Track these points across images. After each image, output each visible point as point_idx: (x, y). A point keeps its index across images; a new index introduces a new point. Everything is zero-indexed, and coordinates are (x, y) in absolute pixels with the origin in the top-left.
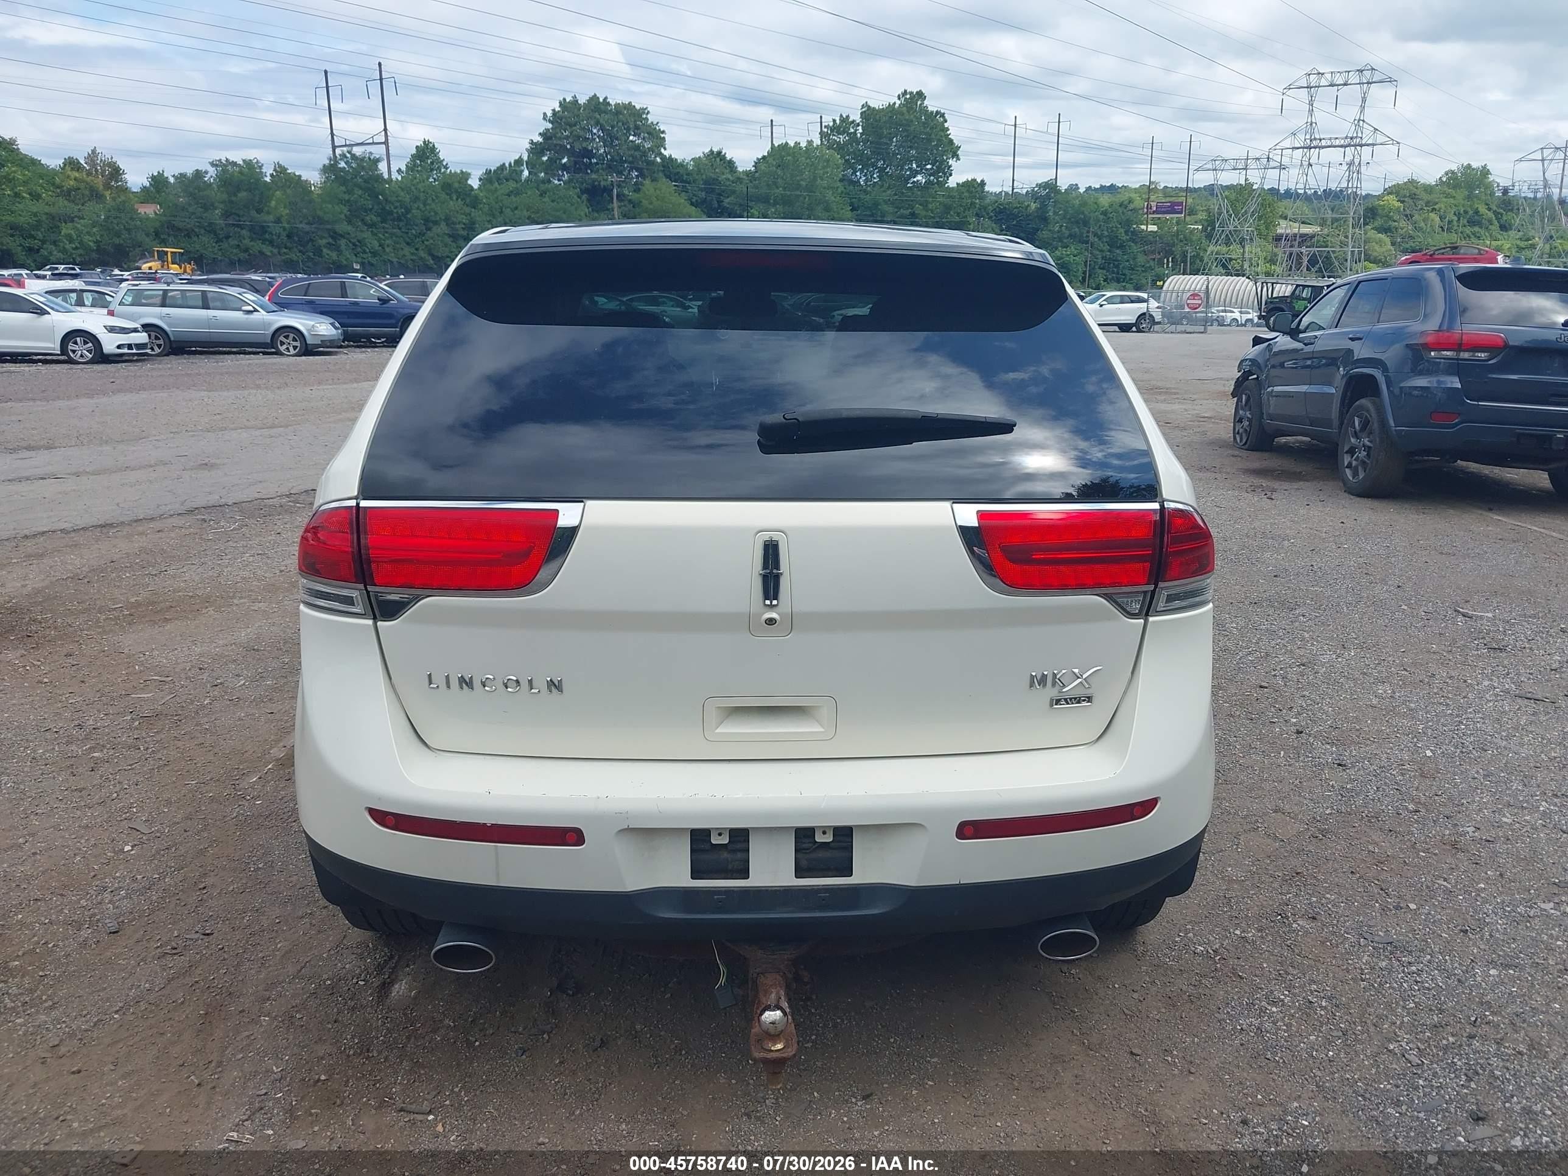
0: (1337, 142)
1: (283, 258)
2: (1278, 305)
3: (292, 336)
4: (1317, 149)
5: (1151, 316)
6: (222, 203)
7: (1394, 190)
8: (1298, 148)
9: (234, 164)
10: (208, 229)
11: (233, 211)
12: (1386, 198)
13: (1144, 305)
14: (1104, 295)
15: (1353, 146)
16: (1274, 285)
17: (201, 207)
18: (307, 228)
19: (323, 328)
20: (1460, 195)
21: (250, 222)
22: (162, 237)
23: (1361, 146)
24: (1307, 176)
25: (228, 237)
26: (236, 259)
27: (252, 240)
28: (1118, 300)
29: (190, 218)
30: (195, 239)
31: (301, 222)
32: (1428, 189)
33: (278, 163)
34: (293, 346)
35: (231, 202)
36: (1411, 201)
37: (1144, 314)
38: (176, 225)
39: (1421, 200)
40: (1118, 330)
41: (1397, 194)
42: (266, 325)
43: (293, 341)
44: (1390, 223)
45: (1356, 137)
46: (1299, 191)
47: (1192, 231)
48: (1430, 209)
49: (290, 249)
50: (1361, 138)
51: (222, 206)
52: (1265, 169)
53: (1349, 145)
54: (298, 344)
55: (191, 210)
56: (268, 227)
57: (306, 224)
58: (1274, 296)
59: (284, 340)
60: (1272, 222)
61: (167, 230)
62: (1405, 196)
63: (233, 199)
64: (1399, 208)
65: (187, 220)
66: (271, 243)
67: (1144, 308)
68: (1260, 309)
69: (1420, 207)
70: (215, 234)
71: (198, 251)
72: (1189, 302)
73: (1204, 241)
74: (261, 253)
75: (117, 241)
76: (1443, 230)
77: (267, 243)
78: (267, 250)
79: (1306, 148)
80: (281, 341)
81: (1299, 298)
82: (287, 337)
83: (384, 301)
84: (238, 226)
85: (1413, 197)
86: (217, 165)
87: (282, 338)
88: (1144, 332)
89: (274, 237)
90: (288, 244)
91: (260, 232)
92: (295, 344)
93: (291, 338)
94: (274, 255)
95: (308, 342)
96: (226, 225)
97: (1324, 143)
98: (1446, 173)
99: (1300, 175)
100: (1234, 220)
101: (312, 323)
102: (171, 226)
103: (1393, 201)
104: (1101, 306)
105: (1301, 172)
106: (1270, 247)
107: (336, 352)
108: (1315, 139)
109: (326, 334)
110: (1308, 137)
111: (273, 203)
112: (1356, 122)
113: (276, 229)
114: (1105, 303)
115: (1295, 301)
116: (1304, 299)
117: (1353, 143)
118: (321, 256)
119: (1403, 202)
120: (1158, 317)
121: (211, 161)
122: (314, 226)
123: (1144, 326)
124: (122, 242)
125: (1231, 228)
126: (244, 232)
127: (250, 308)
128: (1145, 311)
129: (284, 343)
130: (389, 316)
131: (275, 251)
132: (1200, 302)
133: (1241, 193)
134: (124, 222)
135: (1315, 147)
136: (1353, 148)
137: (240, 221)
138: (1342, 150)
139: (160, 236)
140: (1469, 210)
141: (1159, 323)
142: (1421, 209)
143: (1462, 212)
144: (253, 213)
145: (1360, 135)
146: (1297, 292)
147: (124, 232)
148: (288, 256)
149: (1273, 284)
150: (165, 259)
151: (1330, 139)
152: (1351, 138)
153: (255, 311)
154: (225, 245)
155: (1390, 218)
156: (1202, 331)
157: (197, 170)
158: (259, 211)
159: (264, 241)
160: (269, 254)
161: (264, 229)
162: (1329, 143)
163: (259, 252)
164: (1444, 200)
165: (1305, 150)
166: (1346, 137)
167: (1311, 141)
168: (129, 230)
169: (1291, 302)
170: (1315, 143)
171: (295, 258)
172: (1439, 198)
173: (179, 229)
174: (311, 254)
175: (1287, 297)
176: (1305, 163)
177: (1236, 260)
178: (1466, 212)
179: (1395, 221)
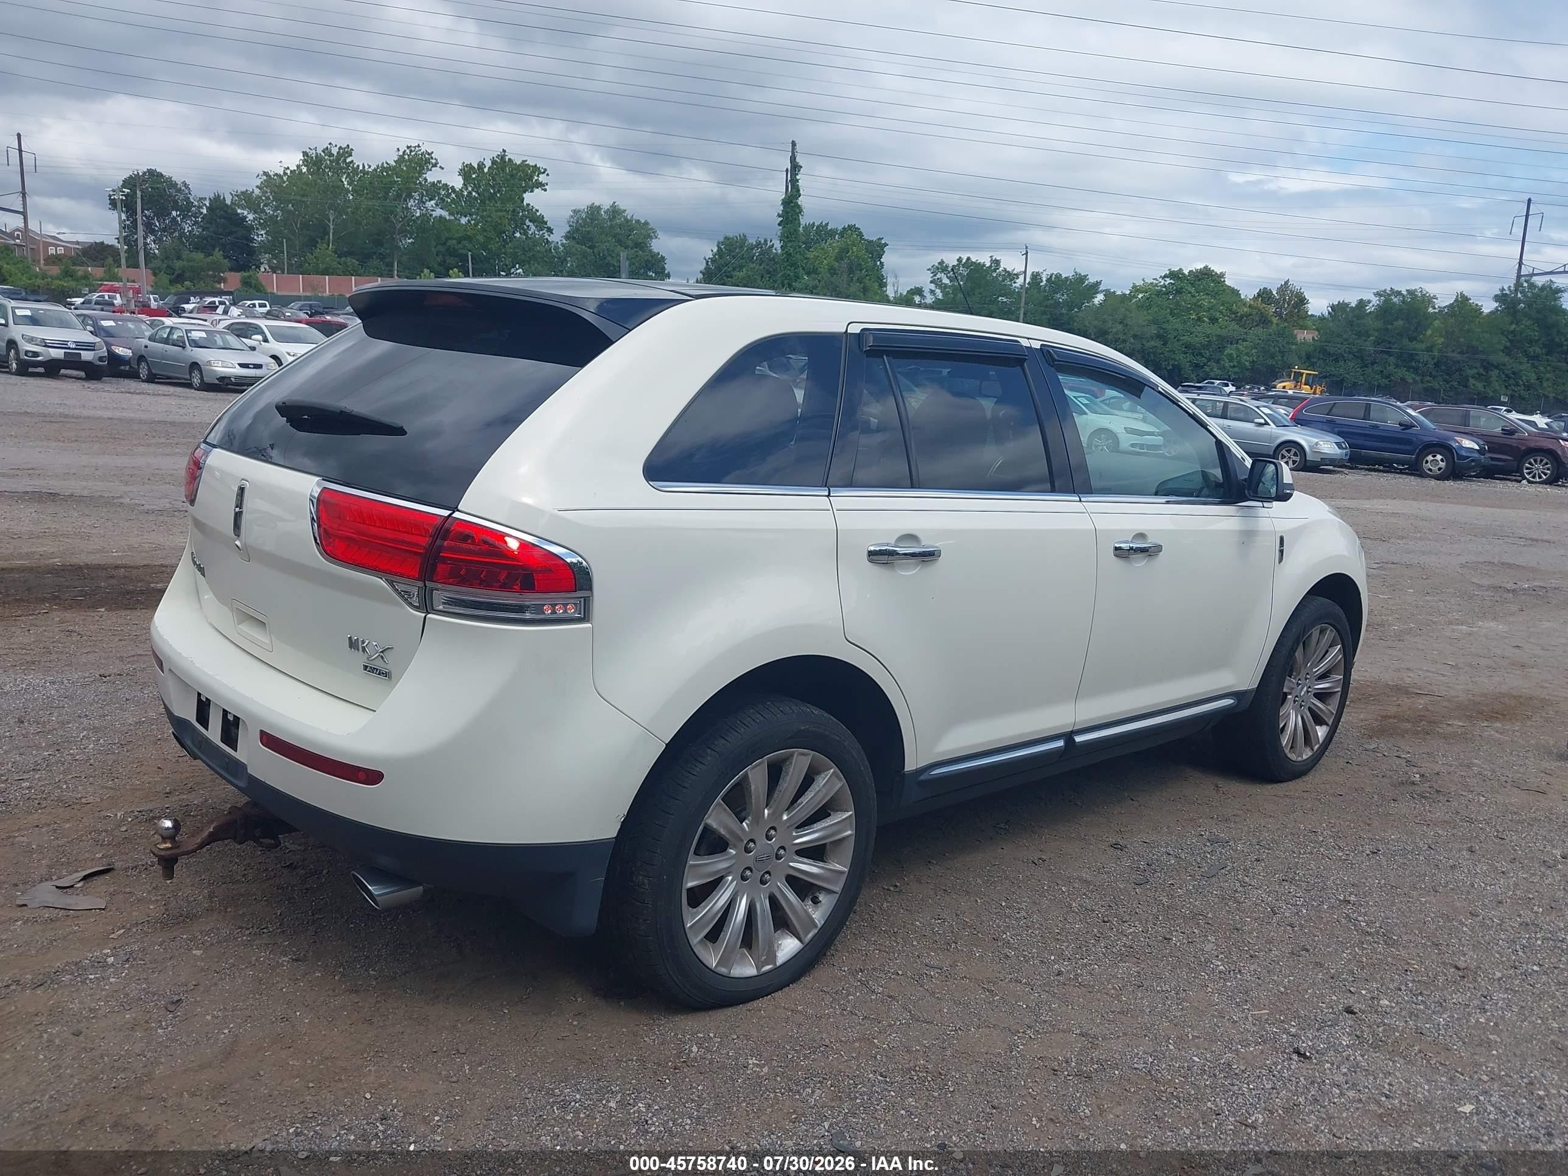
1: (1424, 385)
3: (1294, 450)
6: (1377, 331)
9: (1399, 293)
10: (1356, 354)
11: (1386, 338)
17: (1355, 334)
18: (1458, 357)
19: (1327, 445)
21: (1400, 349)
22: (1312, 360)
25: (1373, 363)
26: (1376, 384)
27: (1397, 366)
29: (1342, 344)
30: (1341, 363)
31: (1453, 351)
33: (1461, 293)
34: (1293, 461)
35: (1387, 330)
38: (1328, 350)
42: (1272, 438)
43: (1294, 455)
49: (1434, 377)
51: (1376, 334)
54: (1297, 459)
55: (1345, 336)
56: (1417, 354)
57: (1459, 353)
59: (1286, 454)
61: (1318, 355)
63: (1389, 327)
65: (1339, 346)
66: (1416, 370)
70: (1362, 360)
71: (1341, 374)
74: (1403, 379)
75: (1270, 362)
77: (1412, 370)
78: (1410, 377)
80: (1282, 454)
82: (1289, 451)
83: (1406, 426)
84: (1388, 353)
86: (1381, 295)
87: (1284, 452)
89: (1420, 365)
90: (1434, 373)
91: (1408, 359)
92: (1294, 458)
93: (1292, 453)
94: (1415, 382)
95: (1308, 459)
96: (1375, 351)
101: (1316, 440)
102: (1324, 351)
107: (1335, 471)
109: (1328, 452)
111: (1429, 332)
113: (1425, 357)
118: (1466, 386)
121: (1375, 291)
122: (1465, 356)
124: (1274, 363)
126: (1392, 359)
127: (1262, 421)
129: (1285, 457)
130: (1409, 442)
131: (1418, 378)
134: (1281, 345)
137: (1390, 348)
139: (1308, 360)
144: (1405, 341)
147: (1278, 354)
148: (1429, 384)
150: (1300, 380)
153: (1265, 424)
154: (1369, 370)
157: (1362, 299)
158: (1411, 339)
159: (1409, 369)
160: (1410, 381)
161: (1412, 357)
163: (1401, 379)
168: (1282, 353)
171: (1437, 386)
173: (1329, 354)
174: (1455, 384)
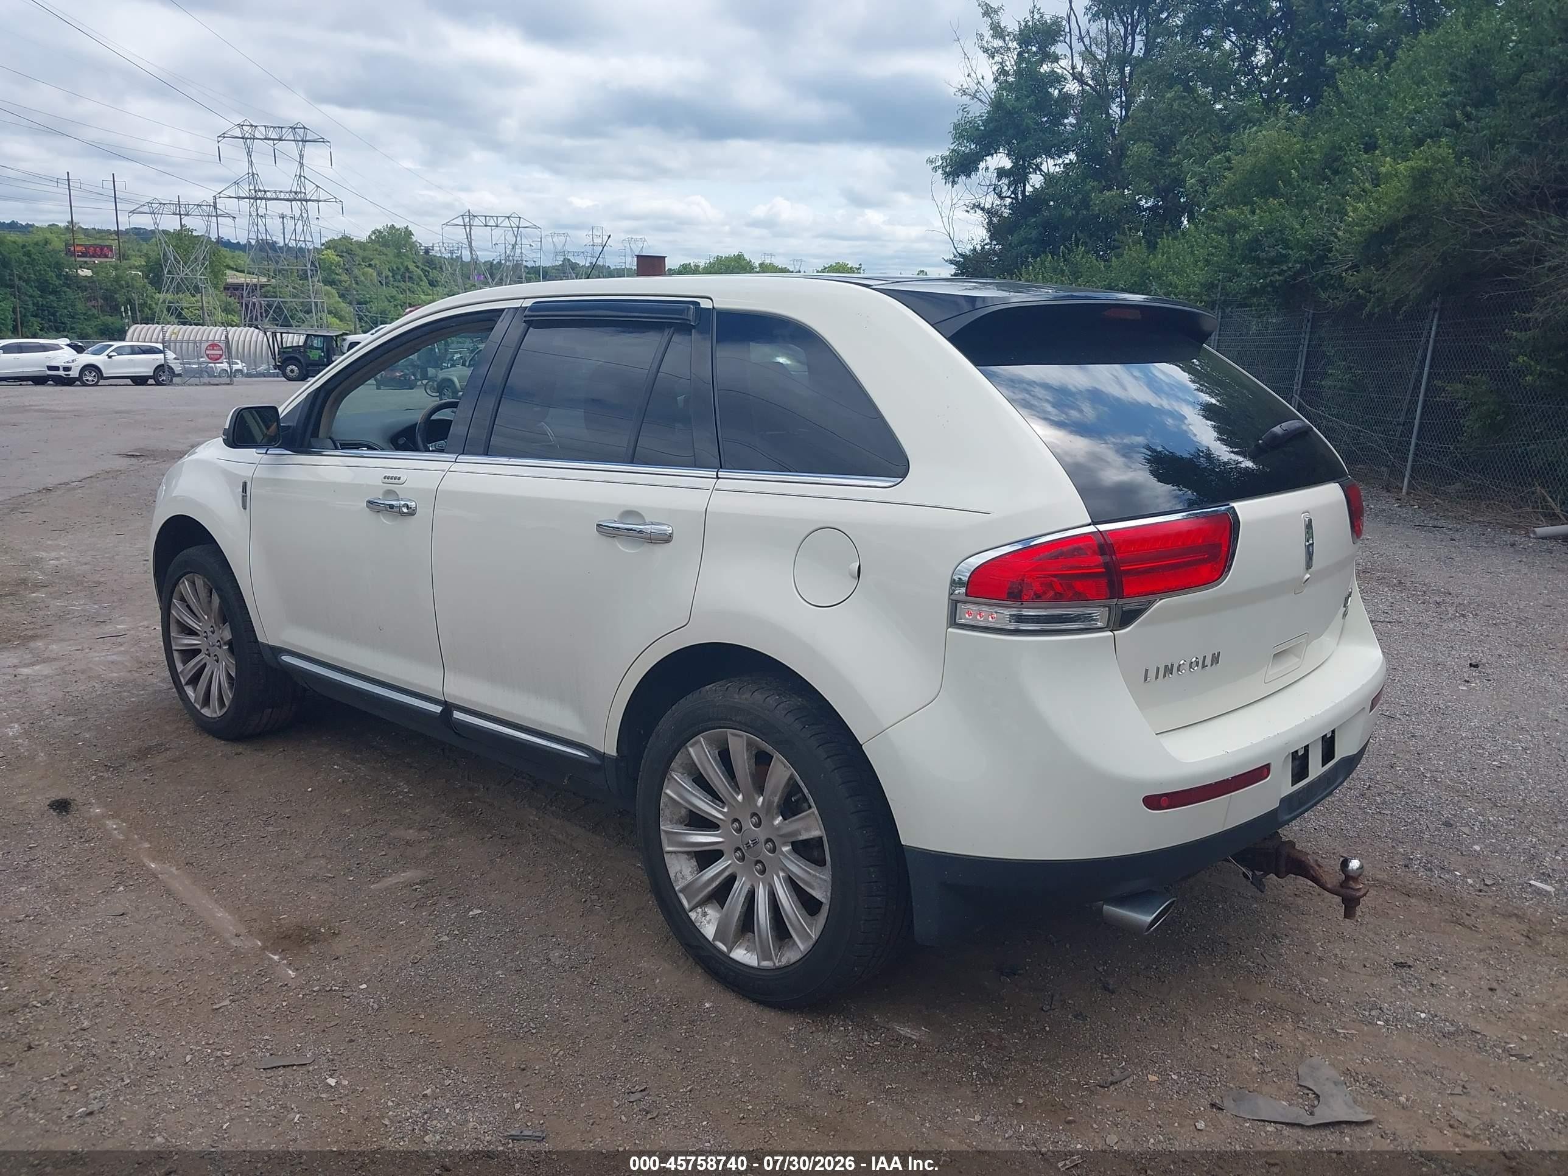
0: (282, 196)
2: (292, 355)
4: (264, 201)
5: (170, 368)
7: (331, 245)
8: (244, 198)
12: (325, 252)
13: (161, 356)
14: (112, 345)
15: (299, 200)
16: (284, 335)
20: (391, 252)
23: (307, 201)
24: (257, 226)
28: (129, 350)
32: (361, 245)
36: (348, 256)
37: (161, 366)
39: (359, 255)
40: (131, 383)
41: (335, 249)
44: (334, 276)
45: (301, 192)
46: (251, 241)
47: (133, 278)
48: (367, 264)
50: (305, 193)
52: (208, 216)
53: (295, 200)
58: (288, 345)
60: (220, 271)
62: (342, 252)
64: (339, 262)
67: (161, 359)
68: (274, 359)
69: (357, 262)
72: (208, 352)
73: (149, 288)
76: (382, 284)
79: (252, 198)
81: (312, 347)
85: (349, 252)
88: (165, 385)
97: (269, 195)
98: (374, 232)
99: (251, 226)
100: (183, 266)
103: (331, 255)
104: (110, 357)
105: (251, 222)
106: (223, 296)
108: (260, 190)
110: (252, 187)
112: (298, 177)
114: (114, 354)
115: (308, 350)
116: (317, 349)
117: (298, 197)
119: (341, 256)
120: (178, 369)
123: (164, 378)
125: (182, 275)
128: (163, 362)
132: (221, 352)
133: (183, 240)
135: (261, 199)
136: (299, 203)
138: (289, 203)
140: (401, 266)
141: (179, 375)
142: (359, 264)
143: (395, 268)
145: (303, 190)
146: (309, 342)
149: (281, 333)
151: (275, 192)
152: (296, 193)
155: (333, 272)
156: (229, 382)
162: (274, 196)
164: (379, 257)
165: (252, 201)
166: (291, 192)
167: (255, 192)
169: (305, 352)
170: (260, 195)
172: (373, 255)
175: (300, 346)
176: (254, 214)
177: (188, 309)
178: (398, 269)
179: (337, 274)
